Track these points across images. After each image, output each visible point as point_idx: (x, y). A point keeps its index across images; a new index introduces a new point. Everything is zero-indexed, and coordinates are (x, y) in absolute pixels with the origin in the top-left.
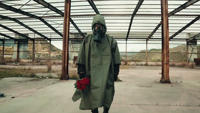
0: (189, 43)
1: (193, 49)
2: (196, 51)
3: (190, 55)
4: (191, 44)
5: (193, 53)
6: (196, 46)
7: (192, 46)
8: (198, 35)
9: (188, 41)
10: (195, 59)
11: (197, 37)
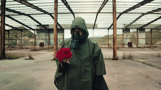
0: (125, 31)
1: (127, 35)
2: (129, 37)
3: (125, 40)
4: (126, 32)
5: (127, 38)
6: (129, 33)
7: (127, 33)
8: (128, 25)
9: (124, 29)
10: (128, 43)
11: (128, 27)
